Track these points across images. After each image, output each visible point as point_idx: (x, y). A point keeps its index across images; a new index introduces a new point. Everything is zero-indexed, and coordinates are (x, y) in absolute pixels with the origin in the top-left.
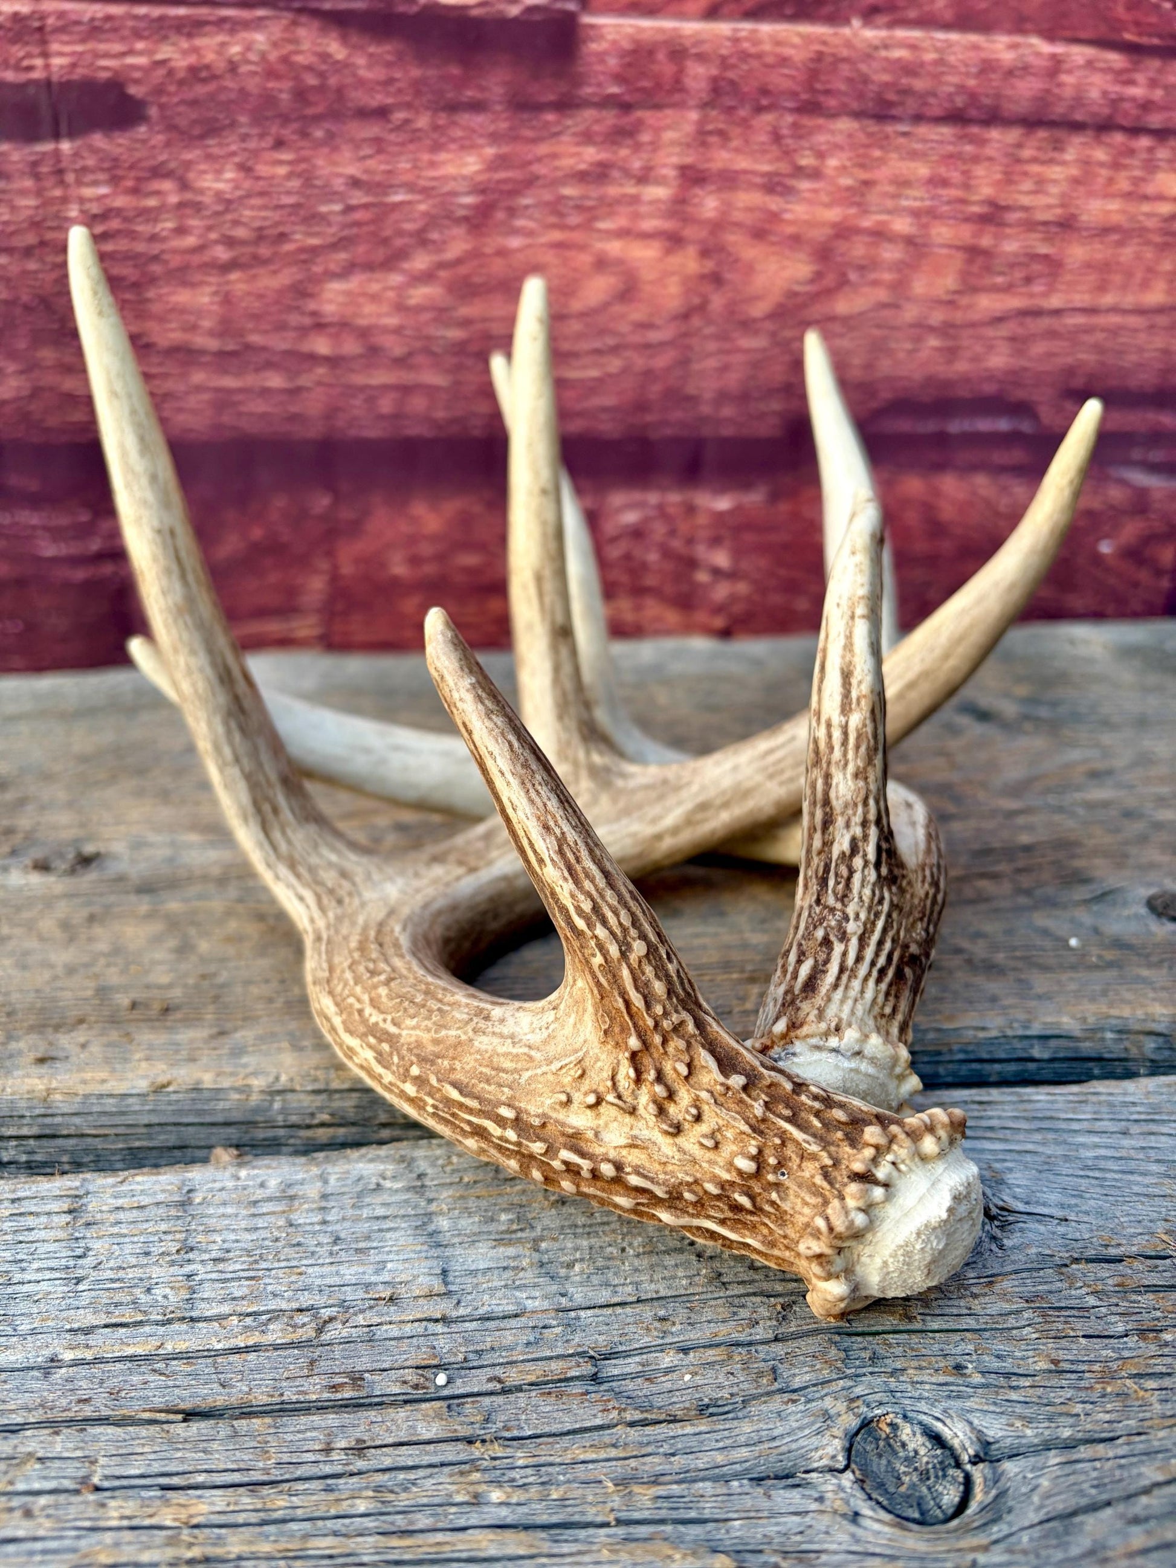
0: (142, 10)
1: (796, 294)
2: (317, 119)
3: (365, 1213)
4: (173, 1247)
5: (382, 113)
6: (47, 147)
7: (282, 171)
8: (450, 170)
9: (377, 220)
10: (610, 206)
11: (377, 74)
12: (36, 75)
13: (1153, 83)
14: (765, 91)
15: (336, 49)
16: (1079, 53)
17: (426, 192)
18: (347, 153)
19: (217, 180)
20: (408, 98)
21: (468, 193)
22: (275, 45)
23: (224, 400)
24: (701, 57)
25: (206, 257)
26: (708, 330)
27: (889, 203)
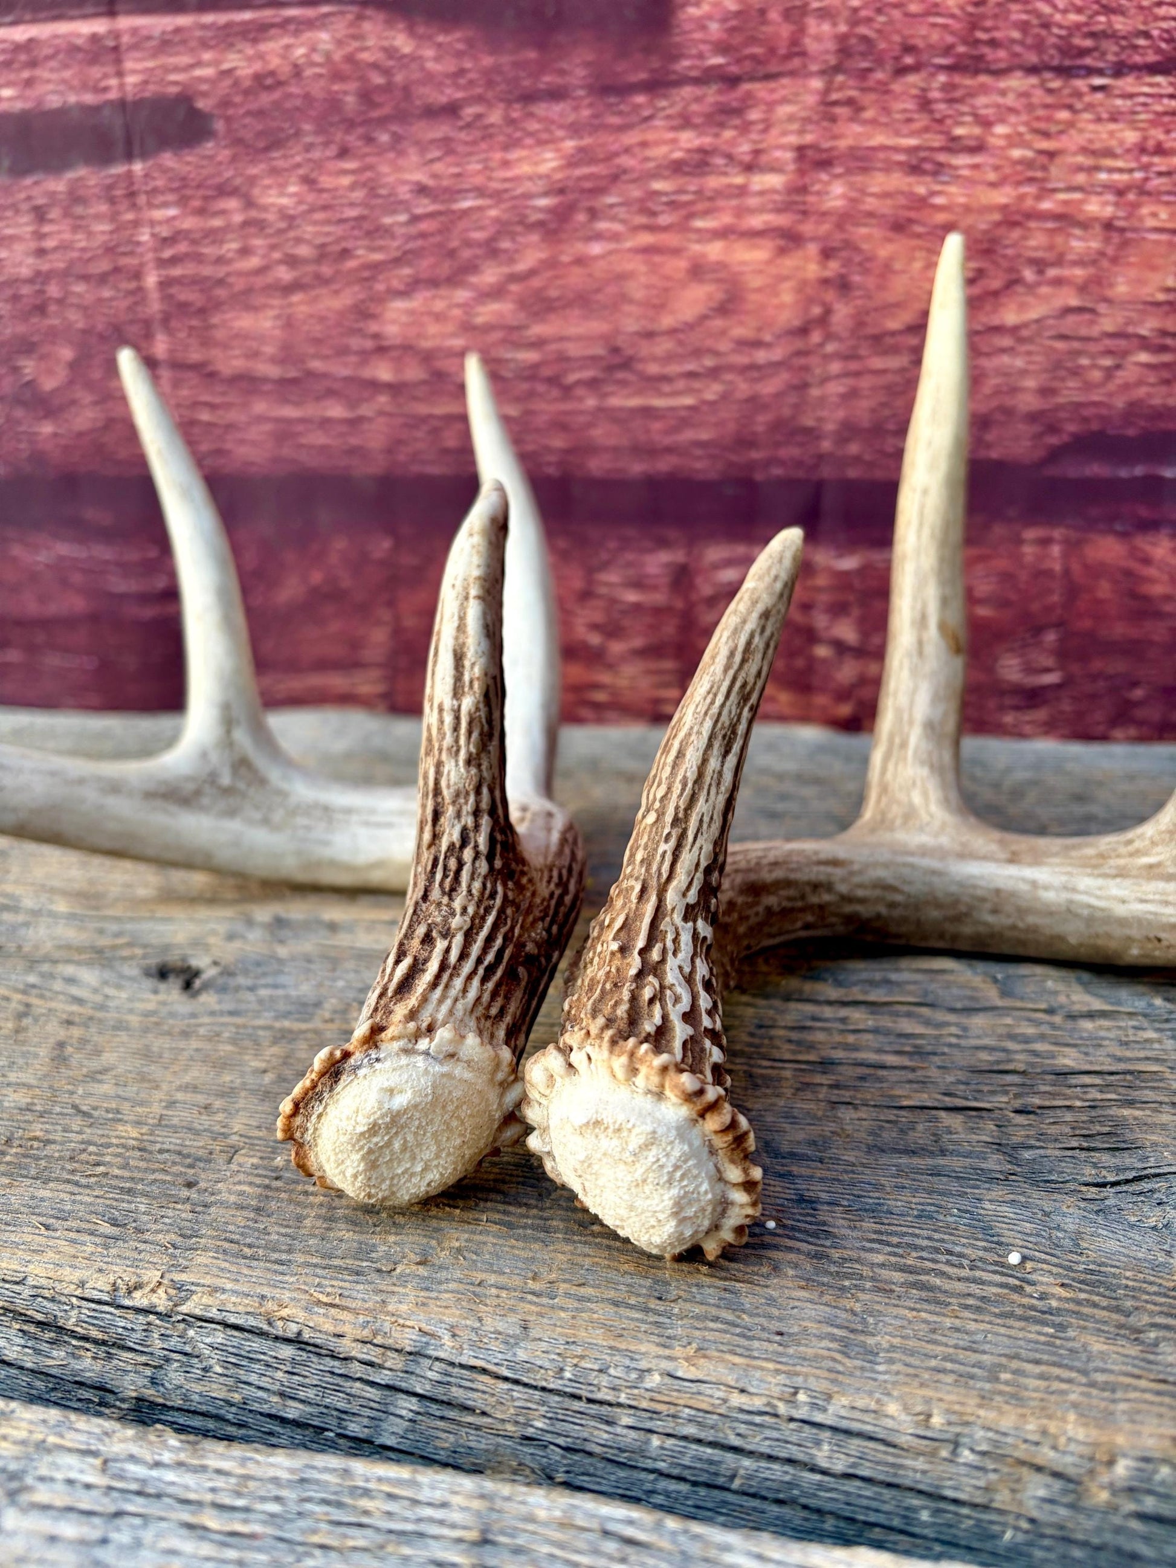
0: (209, 18)
2: (383, 122)
5: (451, 110)
6: (118, 169)
7: (346, 181)
8: (525, 169)
9: (444, 230)
10: (710, 201)
11: (449, 65)
12: (113, 95)
14: (909, 49)
15: (403, 42)
17: (497, 196)
18: (413, 157)
19: (282, 194)
20: (479, 90)
21: (546, 194)
22: (339, 43)
23: (285, 432)
24: (825, 13)
25: (269, 278)
26: (830, 348)
27: (1081, 178)
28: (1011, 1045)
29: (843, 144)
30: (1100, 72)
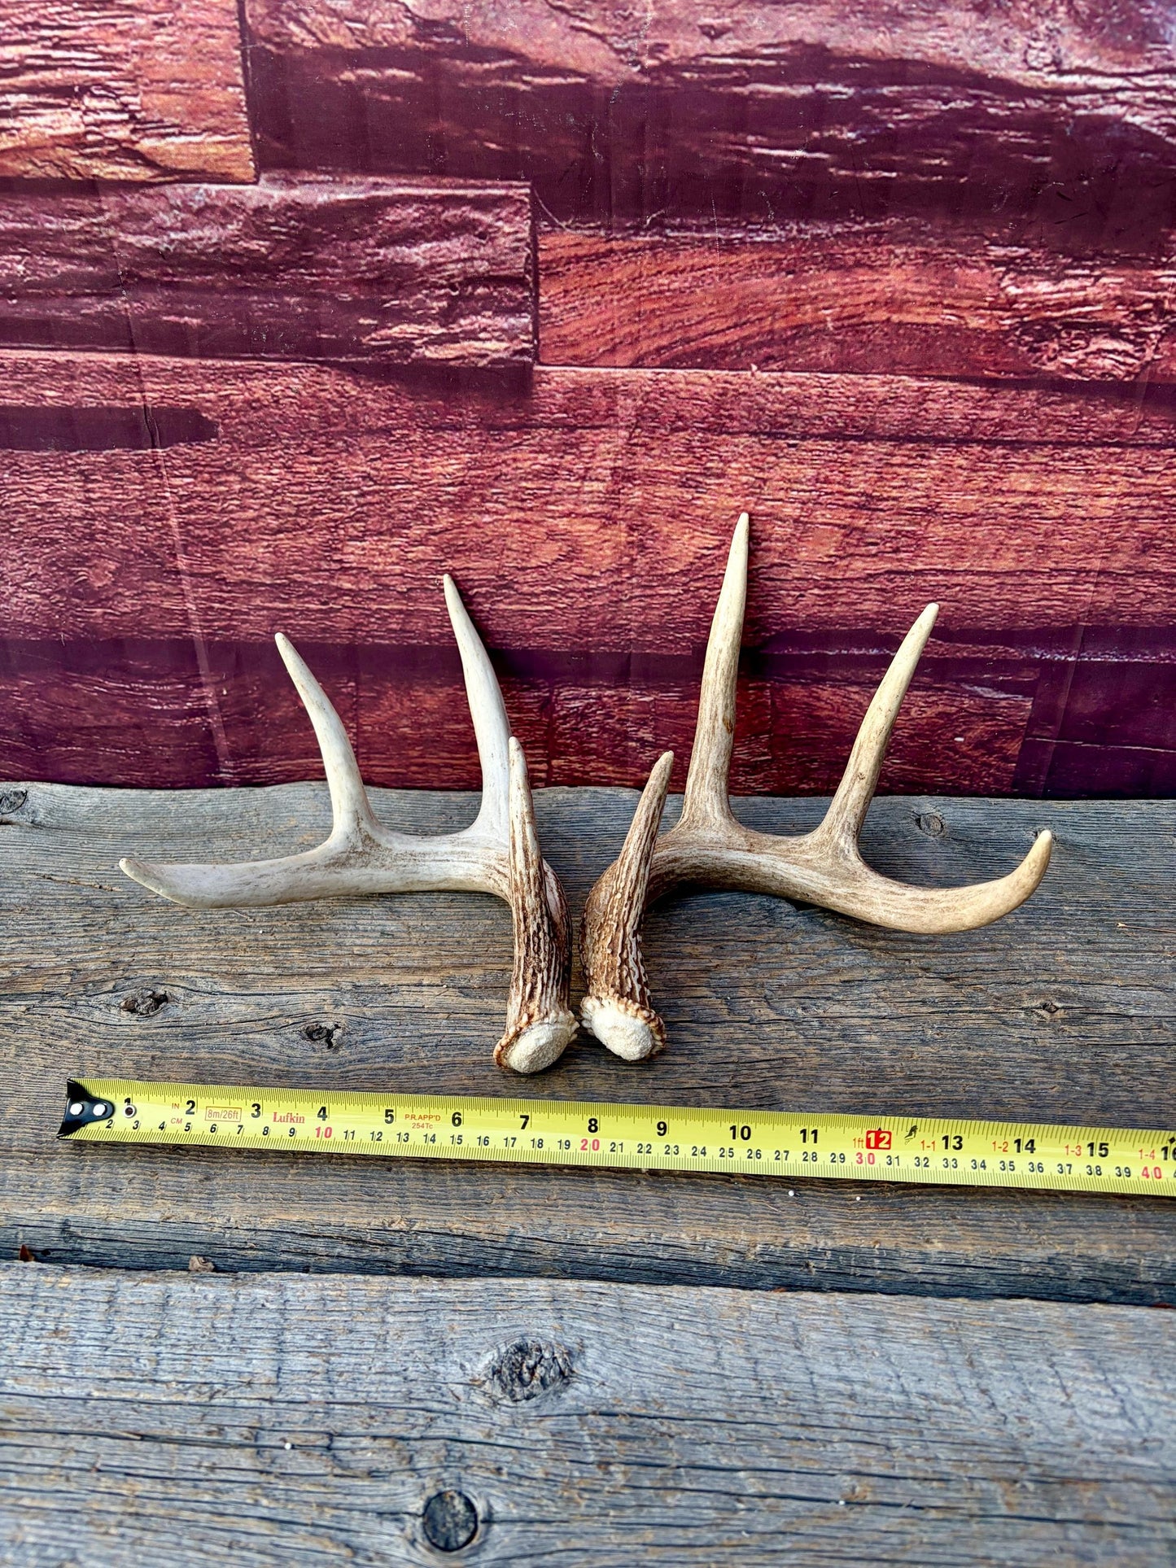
0: (209, 362)
1: (704, 556)
2: (338, 434)
3: (252, 1324)
4: (154, 1334)
5: (387, 431)
6: (147, 452)
7: (314, 468)
8: (439, 469)
10: (559, 495)
11: (383, 405)
12: (136, 404)
13: (1008, 408)
14: (680, 418)
15: (350, 388)
16: (944, 387)
17: (419, 483)
18: (360, 457)
20: (404, 421)
21: (453, 484)
22: (306, 385)
24: (628, 394)
25: (262, 524)
26: (634, 580)
27: (781, 494)
28: (732, 1046)
29: (641, 467)
30: (794, 437)
